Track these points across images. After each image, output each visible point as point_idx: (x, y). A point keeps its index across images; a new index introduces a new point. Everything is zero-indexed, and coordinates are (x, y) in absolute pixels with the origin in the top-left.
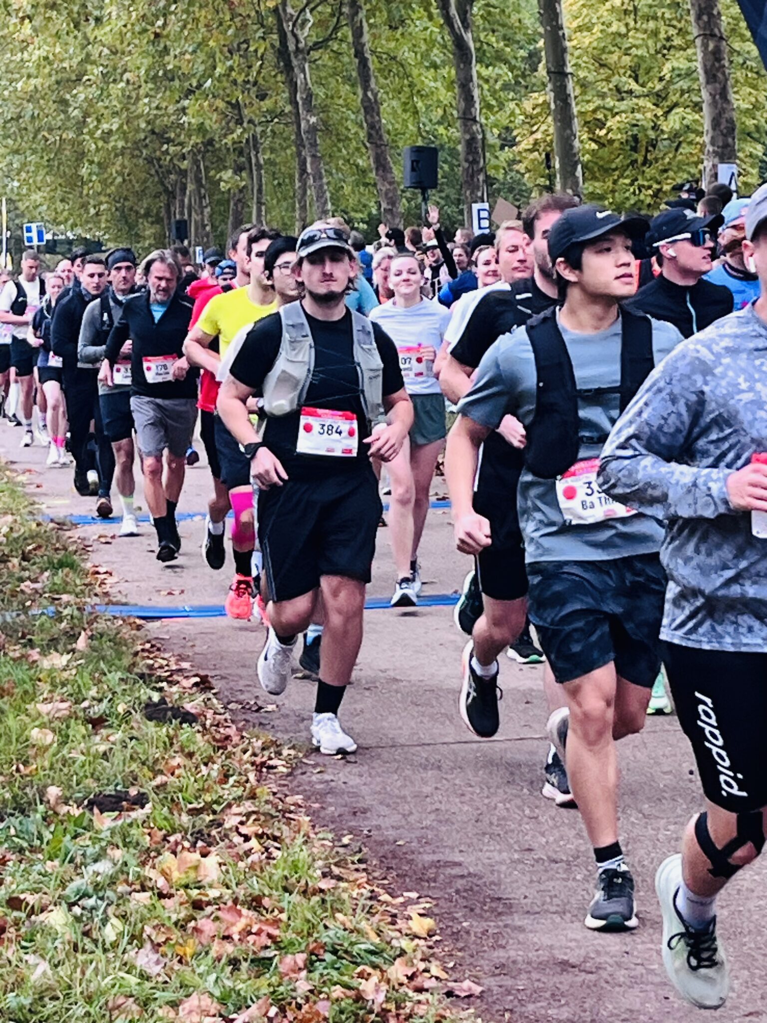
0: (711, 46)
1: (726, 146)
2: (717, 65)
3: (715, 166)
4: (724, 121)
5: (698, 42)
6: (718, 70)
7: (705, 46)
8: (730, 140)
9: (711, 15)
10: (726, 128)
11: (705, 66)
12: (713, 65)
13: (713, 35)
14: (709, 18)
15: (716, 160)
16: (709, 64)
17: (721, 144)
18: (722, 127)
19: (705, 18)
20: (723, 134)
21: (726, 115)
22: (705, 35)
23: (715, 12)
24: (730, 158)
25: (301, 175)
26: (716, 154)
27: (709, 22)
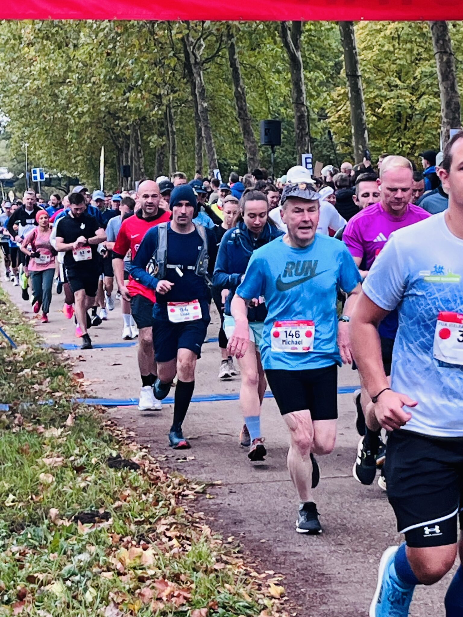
0: (445, 58)
1: (454, 118)
2: (448, 70)
3: (448, 131)
4: (453, 104)
5: (437, 56)
6: (449, 73)
7: (441, 58)
8: (457, 115)
9: (444, 40)
10: (455, 108)
11: (441, 70)
12: (446, 70)
13: (446, 52)
14: (443, 42)
15: (449, 127)
16: (443, 69)
17: (451, 117)
18: (452, 107)
19: (441, 42)
20: (454, 112)
21: (454, 100)
22: (441, 52)
23: (447, 38)
24: (456, 126)
26: (448, 123)
27: (443, 44)
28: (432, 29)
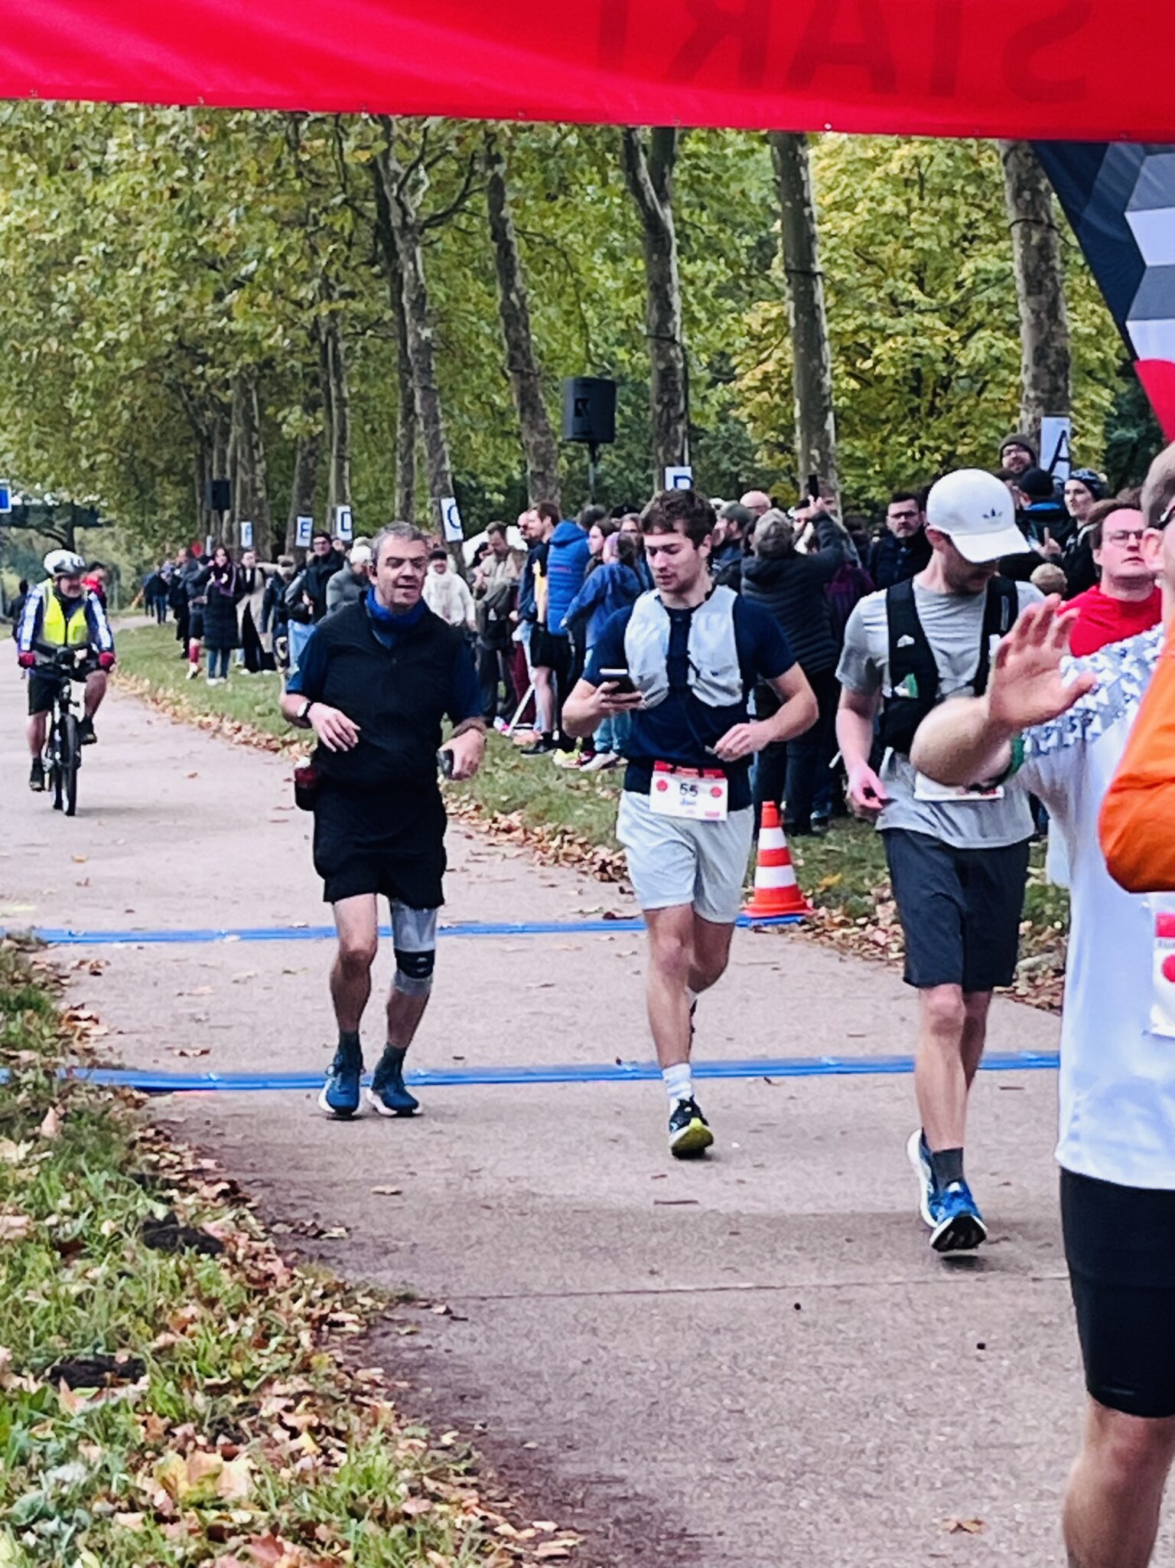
0: (1036, 238)
1: (1055, 389)
2: (1043, 267)
3: (1037, 421)
4: (1052, 352)
5: (1016, 231)
6: (1044, 274)
7: (1026, 237)
8: (1061, 383)
9: (1036, 192)
10: (1056, 363)
11: (1025, 267)
12: (1037, 267)
13: (1038, 222)
14: (1033, 196)
15: (1041, 410)
16: (1031, 265)
17: (1047, 386)
18: (1050, 361)
19: (1027, 195)
20: (1053, 374)
21: (1056, 344)
22: (1025, 221)
23: (1042, 187)
24: (1060, 409)
25: (405, 418)
26: (1039, 401)
27: (1032, 201)
28: (1005, 161)
